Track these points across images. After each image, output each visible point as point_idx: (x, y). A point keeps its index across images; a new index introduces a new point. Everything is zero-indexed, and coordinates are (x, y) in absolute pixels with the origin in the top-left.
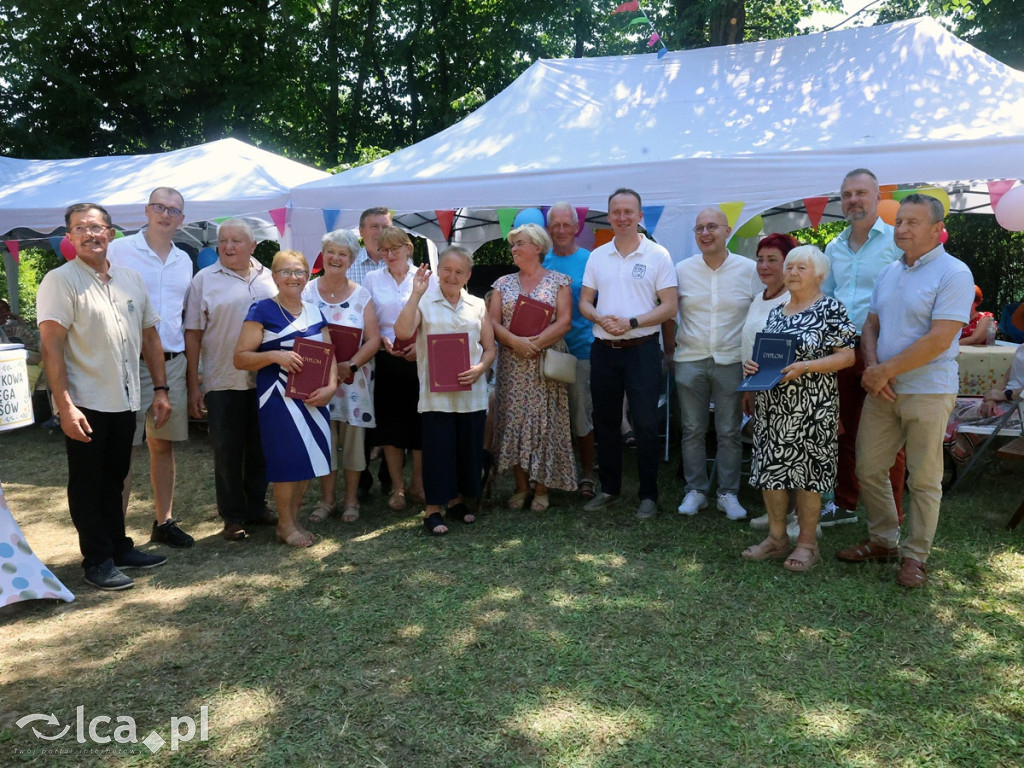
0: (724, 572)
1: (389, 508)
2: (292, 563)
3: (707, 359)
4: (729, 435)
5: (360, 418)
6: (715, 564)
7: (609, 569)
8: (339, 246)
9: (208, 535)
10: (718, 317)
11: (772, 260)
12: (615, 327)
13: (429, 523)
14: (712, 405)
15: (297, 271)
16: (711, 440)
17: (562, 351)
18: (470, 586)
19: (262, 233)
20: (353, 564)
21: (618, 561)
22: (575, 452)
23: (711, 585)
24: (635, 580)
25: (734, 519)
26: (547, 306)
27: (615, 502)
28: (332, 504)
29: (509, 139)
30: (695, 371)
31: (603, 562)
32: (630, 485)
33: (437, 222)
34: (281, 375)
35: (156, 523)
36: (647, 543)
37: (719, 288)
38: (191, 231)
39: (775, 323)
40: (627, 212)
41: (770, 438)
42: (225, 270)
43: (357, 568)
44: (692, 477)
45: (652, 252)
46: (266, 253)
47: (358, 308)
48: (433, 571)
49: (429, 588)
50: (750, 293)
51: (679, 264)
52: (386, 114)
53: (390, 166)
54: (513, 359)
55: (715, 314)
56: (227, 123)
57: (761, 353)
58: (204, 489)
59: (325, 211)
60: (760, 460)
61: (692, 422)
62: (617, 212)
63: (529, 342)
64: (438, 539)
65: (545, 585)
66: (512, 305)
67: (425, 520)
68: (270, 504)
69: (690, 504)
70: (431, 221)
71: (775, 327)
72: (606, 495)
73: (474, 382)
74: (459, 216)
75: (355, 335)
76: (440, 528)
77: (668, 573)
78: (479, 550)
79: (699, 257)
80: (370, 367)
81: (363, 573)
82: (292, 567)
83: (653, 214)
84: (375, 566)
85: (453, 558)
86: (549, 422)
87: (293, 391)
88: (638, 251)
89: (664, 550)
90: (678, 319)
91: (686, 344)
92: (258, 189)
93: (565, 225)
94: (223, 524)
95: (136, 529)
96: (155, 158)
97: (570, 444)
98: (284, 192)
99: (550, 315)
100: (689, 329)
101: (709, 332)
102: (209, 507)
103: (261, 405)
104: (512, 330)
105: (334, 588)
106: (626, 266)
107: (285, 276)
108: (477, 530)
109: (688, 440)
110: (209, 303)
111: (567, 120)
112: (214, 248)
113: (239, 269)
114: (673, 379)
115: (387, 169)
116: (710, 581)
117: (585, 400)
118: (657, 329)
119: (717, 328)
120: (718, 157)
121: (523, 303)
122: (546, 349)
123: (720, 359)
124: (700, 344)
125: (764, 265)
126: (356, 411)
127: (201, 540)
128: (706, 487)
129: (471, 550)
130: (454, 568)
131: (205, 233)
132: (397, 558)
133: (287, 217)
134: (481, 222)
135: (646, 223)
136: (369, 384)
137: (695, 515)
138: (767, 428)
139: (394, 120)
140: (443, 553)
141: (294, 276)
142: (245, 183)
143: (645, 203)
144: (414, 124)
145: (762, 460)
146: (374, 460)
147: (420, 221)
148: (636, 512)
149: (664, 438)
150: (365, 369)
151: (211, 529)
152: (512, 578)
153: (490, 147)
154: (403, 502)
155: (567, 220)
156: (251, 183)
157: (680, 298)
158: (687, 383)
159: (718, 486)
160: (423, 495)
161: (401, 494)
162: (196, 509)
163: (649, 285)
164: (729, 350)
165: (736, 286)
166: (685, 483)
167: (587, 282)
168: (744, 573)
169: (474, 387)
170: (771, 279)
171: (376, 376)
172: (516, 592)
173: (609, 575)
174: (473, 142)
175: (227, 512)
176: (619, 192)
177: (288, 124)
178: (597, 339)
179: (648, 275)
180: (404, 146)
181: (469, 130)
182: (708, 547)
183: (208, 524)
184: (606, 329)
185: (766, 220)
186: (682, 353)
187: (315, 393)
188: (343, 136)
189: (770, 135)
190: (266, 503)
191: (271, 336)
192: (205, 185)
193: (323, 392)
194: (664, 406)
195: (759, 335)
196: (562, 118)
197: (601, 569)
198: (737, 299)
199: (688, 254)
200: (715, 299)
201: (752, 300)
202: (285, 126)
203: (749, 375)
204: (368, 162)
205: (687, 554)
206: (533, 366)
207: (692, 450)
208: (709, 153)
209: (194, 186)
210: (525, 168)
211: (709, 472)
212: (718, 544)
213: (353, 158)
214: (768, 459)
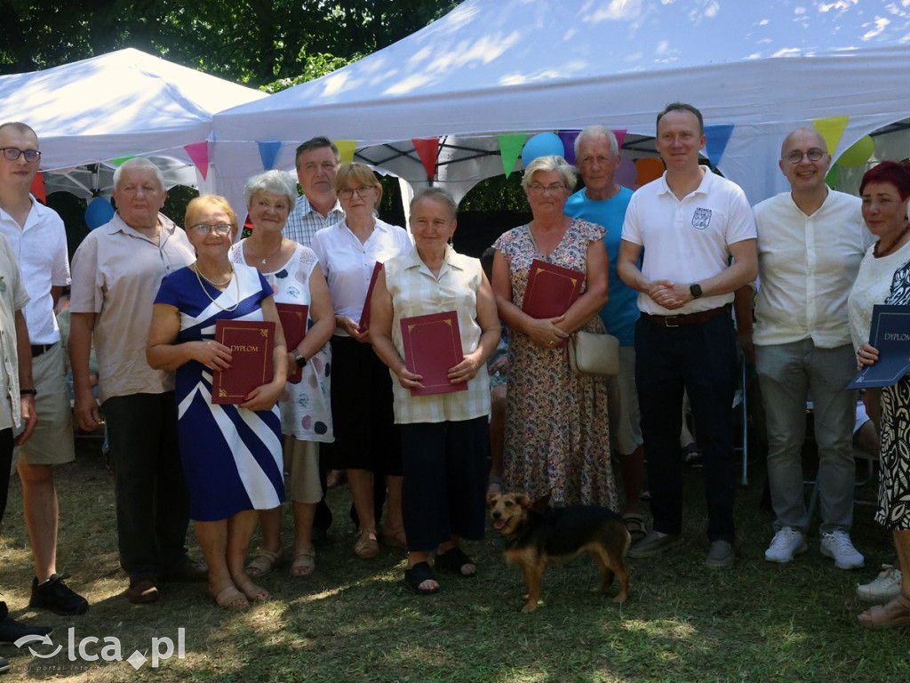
0: (836, 645)
1: (356, 555)
2: (225, 635)
3: (803, 341)
4: (836, 447)
5: (312, 430)
6: (822, 634)
7: (669, 641)
8: (273, 195)
9: (108, 596)
10: (816, 281)
11: (885, 200)
12: (670, 298)
13: (413, 576)
14: (810, 405)
15: (220, 225)
16: (809, 455)
17: (598, 332)
18: (473, 666)
19: (173, 175)
20: (309, 636)
21: (683, 629)
22: (615, 472)
23: (817, 664)
24: (708, 657)
25: (846, 568)
26: (574, 273)
27: (674, 544)
28: (276, 551)
29: (513, 38)
30: (787, 358)
31: (660, 631)
32: (695, 522)
33: (415, 155)
34: (205, 375)
35: (36, 581)
36: (722, 603)
37: (816, 241)
38: (76, 175)
39: (901, 290)
40: (684, 135)
41: (900, 456)
42: (127, 230)
43: (314, 643)
44: (785, 509)
45: (720, 190)
46: (178, 203)
47: (302, 276)
48: (420, 645)
49: (416, 670)
50: (861, 246)
51: (759, 207)
52: (338, 7)
53: (348, 81)
54: (530, 349)
55: (813, 277)
56: (122, 26)
57: (881, 335)
58: (99, 532)
59: (261, 145)
60: (888, 487)
61: (782, 429)
62: (670, 135)
63: (551, 326)
64: (426, 599)
65: (579, 664)
66: (525, 273)
67: (407, 572)
68: (192, 551)
69: (781, 547)
70: (405, 154)
71: (902, 296)
72: (661, 535)
73: (471, 377)
74: (443, 145)
75: (300, 314)
76: (428, 584)
77: (753, 647)
78: (484, 616)
79: (785, 197)
80: (325, 358)
81: (323, 649)
82: (224, 641)
83: (718, 138)
84: (338, 638)
85: (448, 628)
86: (583, 432)
87: (222, 394)
88: (700, 190)
89: (747, 614)
90: (757, 284)
91: (774, 321)
92: (169, 117)
93: (601, 158)
94: (127, 582)
95: (9, 588)
96: (29, 79)
97: (608, 463)
98: (204, 120)
99: (579, 284)
100: (775, 298)
101: (805, 302)
102: (106, 557)
103: (181, 415)
104: (525, 309)
105: (284, 670)
106: (682, 212)
107: (202, 233)
108: (479, 586)
109: (778, 456)
110: (108, 275)
111: (592, 10)
112: (108, 197)
113: (143, 227)
114: (751, 367)
115: (344, 86)
116: (816, 657)
117: (629, 402)
118: (728, 298)
119: (816, 297)
120: (810, 55)
121: (539, 270)
122: (576, 332)
123: (820, 340)
124: (793, 319)
125: (873, 207)
126: (306, 419)
127: (98, 603)
128: (803, 522)
129: (473, 614)
130: (450, 641)
131: (96, 178)
132: (370, 627)
133: (209, 154)
134: (474, 153)
135: (710, 152)
136: (324, 382)
137: (788, 564)
138: (895, 442)
139: (349, 15)
140: (434, 620)
141: (214, 233)
142: (150, 109)
143: (707, 122)
144: (378, 19)
145: (892, 487)
146: (332, 487)
147: (391, 153)
148: (705, 559)
149: (742, 451)
150: (316, 361)
151: (112, 588)
152: (532, 654)
153: (487, 51)
154: (375, 547)
155: (602, 151)
156: (159, 109)
157: (761, 255)
158: (775, 376)
159: (821, 521)
160: (403, 537)
161: (372, 537)
162: (90, 560)
163: (716, 237)
164: (834, 328)
165: (841, 236)
166: (774, 516)
167: (629, 234)
168: (865, 647)
169: (472, 385)
170: (883, 227)
171: (334, 370)
172: (539, 675)
173: (671, 650)
174: (464, 44)
175: (133, 566)
176: (671, 108)
177: (205, 24)
178: (644, 315)
179: (714, 223)
180: (365, 52)
181: (457, 28)
182: (811, 608)
183: (106, 582)
184: (656, 300)
185: (878, 140)
186: (764, 333)
187: (254, 392)
188: (279, 39)
189: (882, 22)
190: (187, 550)
191: (189, 322)
192: (96, 113)
193: (265, 392)
194: (740, 406)
195: (877, 308)
196: (585, 8)
197: (660, 641)
198: (842, 254)
199: (770, 193)
200: (811, 256)
201: (863, 255)
202: (201, 28)
203: (865, 366)
204: (316, 76)
205: (779, 619)
206: (559, 358)
207: (783, 470)
208: (795, 50)
209: (83, 116)
210: (535, 78)
211: (806, 500)
212: (825, 604)
213: (295, 69)
214: (901, 485)
